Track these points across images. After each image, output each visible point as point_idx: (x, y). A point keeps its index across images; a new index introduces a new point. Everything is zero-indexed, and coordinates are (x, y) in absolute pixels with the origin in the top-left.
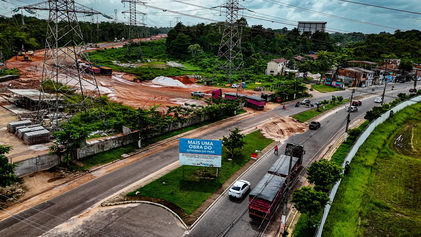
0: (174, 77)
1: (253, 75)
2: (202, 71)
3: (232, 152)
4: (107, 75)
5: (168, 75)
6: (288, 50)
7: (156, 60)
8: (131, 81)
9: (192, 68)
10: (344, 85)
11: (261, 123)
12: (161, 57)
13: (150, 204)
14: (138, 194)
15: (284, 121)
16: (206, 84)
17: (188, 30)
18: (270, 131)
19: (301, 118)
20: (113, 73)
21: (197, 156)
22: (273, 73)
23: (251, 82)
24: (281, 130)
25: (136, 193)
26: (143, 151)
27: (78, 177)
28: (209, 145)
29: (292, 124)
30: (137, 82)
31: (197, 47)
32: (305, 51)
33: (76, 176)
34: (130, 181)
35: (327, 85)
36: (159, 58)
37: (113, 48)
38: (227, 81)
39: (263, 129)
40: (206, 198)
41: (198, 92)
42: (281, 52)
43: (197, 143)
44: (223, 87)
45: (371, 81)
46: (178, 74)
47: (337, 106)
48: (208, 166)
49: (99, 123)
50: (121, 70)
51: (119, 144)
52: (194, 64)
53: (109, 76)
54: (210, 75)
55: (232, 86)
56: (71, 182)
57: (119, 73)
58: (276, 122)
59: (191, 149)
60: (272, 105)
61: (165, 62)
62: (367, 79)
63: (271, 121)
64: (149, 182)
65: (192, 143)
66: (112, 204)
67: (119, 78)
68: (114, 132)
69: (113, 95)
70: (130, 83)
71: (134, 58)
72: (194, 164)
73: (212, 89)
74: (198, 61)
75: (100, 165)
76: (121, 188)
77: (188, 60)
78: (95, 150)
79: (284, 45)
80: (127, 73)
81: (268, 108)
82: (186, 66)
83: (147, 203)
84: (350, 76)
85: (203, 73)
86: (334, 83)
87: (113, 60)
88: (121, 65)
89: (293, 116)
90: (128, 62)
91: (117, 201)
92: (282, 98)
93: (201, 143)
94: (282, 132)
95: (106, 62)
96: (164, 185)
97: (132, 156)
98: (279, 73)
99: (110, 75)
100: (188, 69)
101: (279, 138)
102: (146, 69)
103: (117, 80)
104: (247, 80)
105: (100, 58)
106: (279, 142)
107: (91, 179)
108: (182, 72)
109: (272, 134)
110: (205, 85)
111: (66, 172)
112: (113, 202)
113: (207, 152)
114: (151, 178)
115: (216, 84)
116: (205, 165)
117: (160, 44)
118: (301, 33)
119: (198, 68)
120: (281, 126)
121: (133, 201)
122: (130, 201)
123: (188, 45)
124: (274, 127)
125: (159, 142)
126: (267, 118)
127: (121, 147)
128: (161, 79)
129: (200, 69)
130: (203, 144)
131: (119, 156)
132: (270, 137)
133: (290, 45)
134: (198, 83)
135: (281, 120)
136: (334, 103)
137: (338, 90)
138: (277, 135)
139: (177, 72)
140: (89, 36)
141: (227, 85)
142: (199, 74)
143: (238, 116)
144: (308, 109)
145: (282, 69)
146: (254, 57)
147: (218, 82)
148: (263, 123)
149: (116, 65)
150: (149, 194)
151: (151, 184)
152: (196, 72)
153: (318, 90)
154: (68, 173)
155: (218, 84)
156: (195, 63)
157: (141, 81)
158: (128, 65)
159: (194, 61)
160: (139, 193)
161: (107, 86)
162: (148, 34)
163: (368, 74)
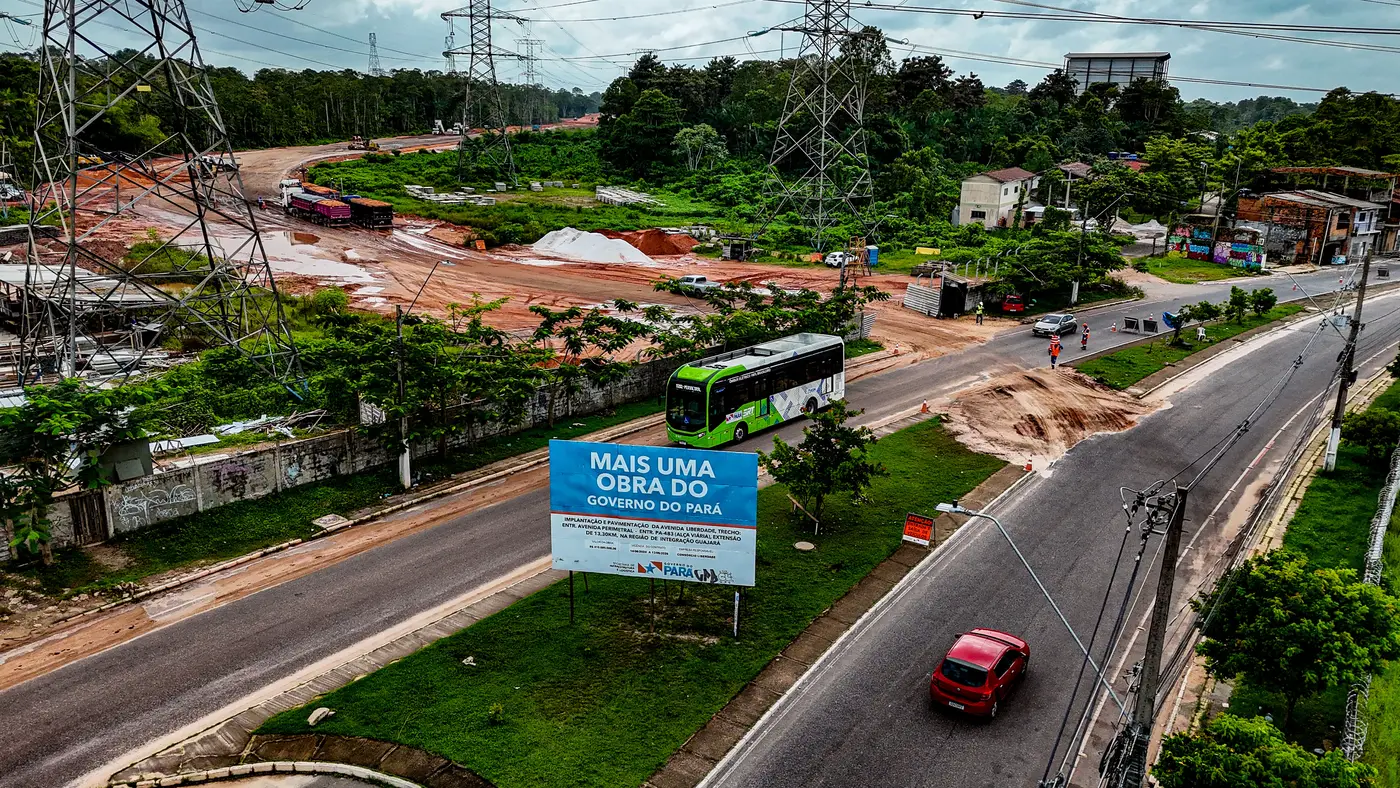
0: (610, 232)
1: (907, 221)
2: (719, 215)
3: (817, 512)
4: (373, 229)
5: (594, 226)
6: (1034, 144)
7: (560, 182)
8: (457, 246)
9: (687, 206)
10: (1264, 257)
11: (946, 391)
12: (581, 174)
13: (371, 781)
14: (319, 722)
15: (1039, 384)
16: (728, 254)
17: (678, 81)
18: (983, 423)
19: (1111, 373)
20: (396, 221)
21: (636, 531)
22: (980, 220)
23: (900, 247)
24: (1031, 418)
25: (311, 720)
26: (418, 503)
27: (71, 621)
28: (693, 476)
29: (1075, 397)
30: (476, 250)
31: (707, 136)
32: (1096, 146)
33: (65, 620)
34: (308, 648)
35: (1192, 256)
36: (572, 178)
37: (422, 152)
38: (808, 244)
39: (956, 414)
40: (667, 750)
41: (695, 277)
42: (1008, 152)
43: (637, 466)
44: (794, 266)
45: (1370, 240)
46: (629, 223)
47: (1251, 327)
48: (689, 579)
49: (273, 388)
50: (431, 214)
51: (320, 470)
52: (693, 194)
53: (381, 230)
54: (748, 228)
55: (829, 260)
56: (29, 648)
57: (421, 223)
58: (1010, 388)
59: (607, 494)
61: (593, 189)
62: (1355, 235)
63: (986, 384)
64: (395, 656)
65: (612, 464)
67: (417, 236)
68: (324, 420)
69: (376, 290)
70: (449, 252)
71: (485, 178)
72: (625, 567)
73: (746, 270)
74: (708, 182)
75: (201, 567)
76: (250, 686)
77: (673, 182)
78: (200, 497)
79: (1019, 130)
80: (449, 223)
81: (972, 334)
82: (664, 200)
83: (351, 778)
84: (1284, 224)
85: (720, 221)
86: (1223, 249)
87: (411, 184)
88: (433, 197)
89: (1077, 364)
90: (462, 190)
91: (200, 762)
92: (1025, 300)
93: (653, 463)
94: (1039, 429)
95: (381, 187)
96: (467, 671)
97: (362, 522)
98: (1004, 221)
99: (387, 228)
100: (669, 210)
101: (1027, 455)
102: (521, 209)
103: (404, 244)
104: (884, 240)
105: (366, 176)
106: (1029, 467)
107: (128, 636)
108: (644, 220)
109: (992, 433)
110: (725, 259)
111: (26, 596)
113: (684, 510)
114: (415, 634)
115: (769, 255)
116: (673, 571)
117: (583, 139)
118: (1080, 91)
119: (706, 207)
120: (1029, 402)
121: (281, 765)
122: (267, 765)
123: (677, 129)
124: (1000, 408)
125: (501, 464)
126: (968, 373)
127: (326, 483)
128: (566, 237)
129: (711, 211)
130: (666, 468)
131: (303, 522)
132: (988, 448)
133: (1041, 130)
134: (700, 251)
135: (1026, 382)
136: (1239, 318)
137: (1242, 275)
138: (1018, 439)
139: (630, 217)
140: (350, 115)
141: (807, 258)
142: (709, 225)
144: (1132, 339)
145: (1019, 206)
146: (911, 161)
147: (777, 249)
148: (951, 390)
149: (416, 198)
150: (377, 724)
151: (405, 664)
152: (697, 220)
153: (1162, 276)
154: (34, 600)
155: (776, 254)
156: (698, 190)
157: (491, 245)
158: (457, 198)
159: (694, 183)
160: (327, 718)
161: (362, 263)
162: (551, 114)
163: (1358, 214)
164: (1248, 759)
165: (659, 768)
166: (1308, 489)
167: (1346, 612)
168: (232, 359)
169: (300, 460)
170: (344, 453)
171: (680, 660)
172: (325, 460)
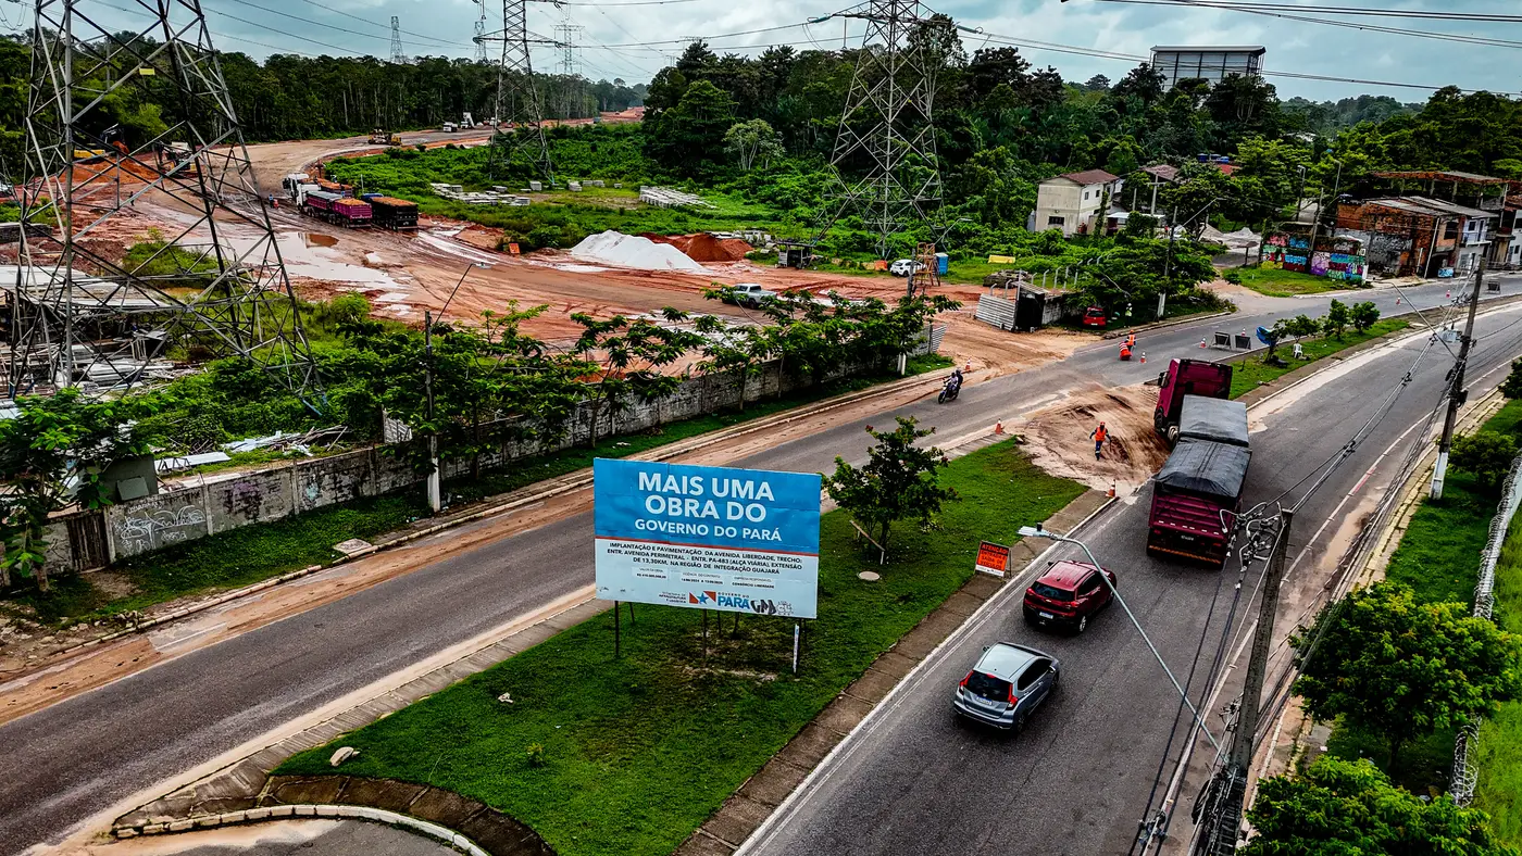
0: (655, 236)
1: (979, 227)
2: (775, 218)
3: (883, 540)
4: (396, 231)
5: (638, 230)
6: (1117, 144)
7: (601, 182)
8: (488, 250)
9: (740, 209)
10: (1366, 268)
11: (1022, 411)
12: (623, 173)
13: (400, 826)
14: (342, 763)
15: (1123, 404)
16: (785, 261)
18: (1063, 446)
20: (421, 222)
21: (687, 558)
22: (1058, 226)
23: (971, 254)
25: (334, 760)
26: (448, 528)
27: (69, 652)
28: (751, 499)
30: (510, 254)
31: (761, 133)
32: (1185, 147)
33: (63, 651)
35: (1288, 267)
36: (613, 177)
37: (450, 147)
38: (872, 251)
39: (1033, 436)
40: (721, 795)
41: (750, 285)
42: (1090, 153)
43: (690, 487)
44: (856, 274)
45: (1480, 252)
46: (677, 227)
47: (1351, 344)
48: (745, 610)
49: (288, 402)
50: (459, 215)
51: (341, 491)
52: (746, 196)
53: (405, 231)
54: (806, 233)
55: (895, 268)
56: (23, 682)
57: (448, 225)
58: (1091, 408)
59: (656, 517)
60: (1061, 338)
61: (637, 189)
62: (1463, 246)
63: (1065, 403)
64: (424, 692)
65: (663, 485)
66: (175, 824)
67: (447, 239)
68: (345, 437)
69: (399, 297)
70: (480, 257)
71: (519, 175)
72: (675, 597)
73: (808, 279)
74: (763, 183)
75: (212, 595)
77: (724, 182)
78: (209, 519)
79: (1101, 129)
80: (478, 225)
81: (1050, 350)
82: (714, 202)
83: (381, 822)
84: (1388, 233)
85: (775, 225)
86: (1321, 260)
87: (438, 182)
88: (462, 197)
90: (494, 189)
91: (212, 805)
92: (1107, 314)
93: (707, 484)
94: (1123, 451)
95: (405, 185)
96: (504, 709)
97: (387, 548)
98: (1084, 228)
99: (411, 230)
100: (720, 212)
101: (1109, 480)
102: (558, 210)
103: (431, 247)
104: (955, 247)
105: (388, 173)
106: (1113, 493)
107: (130, 670)
108: (693, 223)
109: (1072, 456)
110: (782, 266)
111: (20, 625)
112: (185, 812)
113: (739, 536)
114: (447, 669)
115: (829, 262)
116: (728, 602)
117: (626, 135)
118: (1167, 86)
119: (760, 210)
121: (301, 809)
122: (286, 809)
123: (729, 124)
124: (1080, 429)
125: (538, 486)
126: (1046, 391)
127: (348, 505)
128: (607, 241)
129: (766, 214)
130: (721, 489)
131: (323, 547)
132: (1066, 472)
133: (1125, 129)
134: (754, 258)
135: (1109, 401)
136: (1338, 333)
137: (1341, 288)
139: (677, 220)
140: (371, 106)
141: (871, 266)
142: (764, 229)
143: (913, 379)
144: (1224, 356)
145: (1101, 211)
146: (984, 161)
147: (838, 256)
148: (1027, 409)
149: (443, 197)
150: (405, 765)
151: (435, 701)
152: (751, 223)
153: (1256, 289)
154: (28, 630)
155: (837, 261)
156: (752, 191)
157: (525, 249)
158: (487, 198)
159: (747, 183)
160: (351, 758)
161: (385, 267)
162: (590, 107)
163: (1467, 223)
164: (1352, 803)
165: (712, 813)
166: (1413, 518)
167: (1458, 649)
168: (243, 369)
169: (319, 479)
170: (367, 473)
171: (735, 698)
172: (346, 480)
